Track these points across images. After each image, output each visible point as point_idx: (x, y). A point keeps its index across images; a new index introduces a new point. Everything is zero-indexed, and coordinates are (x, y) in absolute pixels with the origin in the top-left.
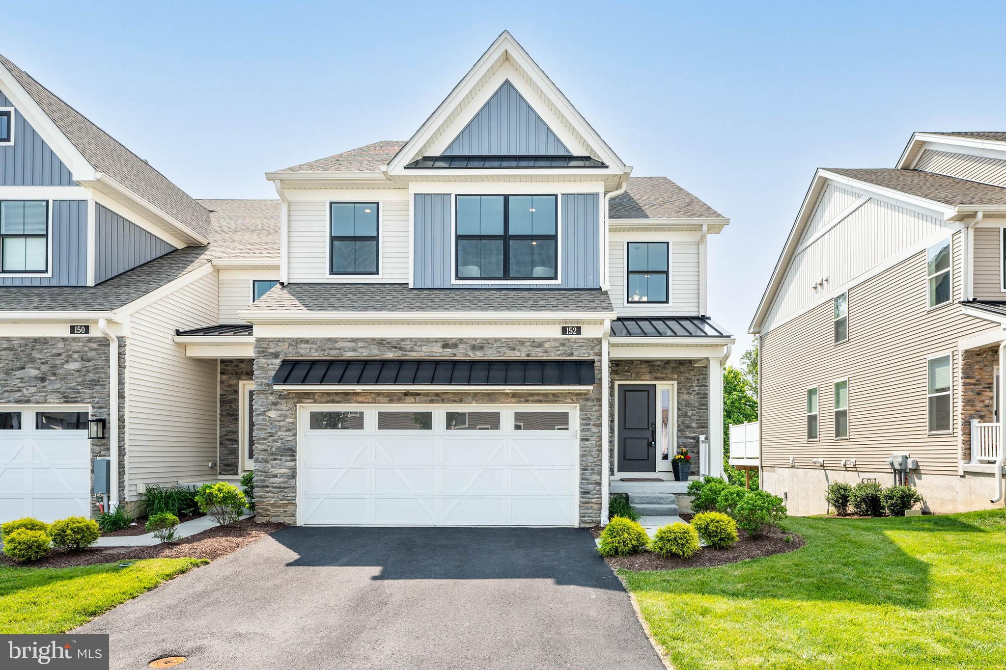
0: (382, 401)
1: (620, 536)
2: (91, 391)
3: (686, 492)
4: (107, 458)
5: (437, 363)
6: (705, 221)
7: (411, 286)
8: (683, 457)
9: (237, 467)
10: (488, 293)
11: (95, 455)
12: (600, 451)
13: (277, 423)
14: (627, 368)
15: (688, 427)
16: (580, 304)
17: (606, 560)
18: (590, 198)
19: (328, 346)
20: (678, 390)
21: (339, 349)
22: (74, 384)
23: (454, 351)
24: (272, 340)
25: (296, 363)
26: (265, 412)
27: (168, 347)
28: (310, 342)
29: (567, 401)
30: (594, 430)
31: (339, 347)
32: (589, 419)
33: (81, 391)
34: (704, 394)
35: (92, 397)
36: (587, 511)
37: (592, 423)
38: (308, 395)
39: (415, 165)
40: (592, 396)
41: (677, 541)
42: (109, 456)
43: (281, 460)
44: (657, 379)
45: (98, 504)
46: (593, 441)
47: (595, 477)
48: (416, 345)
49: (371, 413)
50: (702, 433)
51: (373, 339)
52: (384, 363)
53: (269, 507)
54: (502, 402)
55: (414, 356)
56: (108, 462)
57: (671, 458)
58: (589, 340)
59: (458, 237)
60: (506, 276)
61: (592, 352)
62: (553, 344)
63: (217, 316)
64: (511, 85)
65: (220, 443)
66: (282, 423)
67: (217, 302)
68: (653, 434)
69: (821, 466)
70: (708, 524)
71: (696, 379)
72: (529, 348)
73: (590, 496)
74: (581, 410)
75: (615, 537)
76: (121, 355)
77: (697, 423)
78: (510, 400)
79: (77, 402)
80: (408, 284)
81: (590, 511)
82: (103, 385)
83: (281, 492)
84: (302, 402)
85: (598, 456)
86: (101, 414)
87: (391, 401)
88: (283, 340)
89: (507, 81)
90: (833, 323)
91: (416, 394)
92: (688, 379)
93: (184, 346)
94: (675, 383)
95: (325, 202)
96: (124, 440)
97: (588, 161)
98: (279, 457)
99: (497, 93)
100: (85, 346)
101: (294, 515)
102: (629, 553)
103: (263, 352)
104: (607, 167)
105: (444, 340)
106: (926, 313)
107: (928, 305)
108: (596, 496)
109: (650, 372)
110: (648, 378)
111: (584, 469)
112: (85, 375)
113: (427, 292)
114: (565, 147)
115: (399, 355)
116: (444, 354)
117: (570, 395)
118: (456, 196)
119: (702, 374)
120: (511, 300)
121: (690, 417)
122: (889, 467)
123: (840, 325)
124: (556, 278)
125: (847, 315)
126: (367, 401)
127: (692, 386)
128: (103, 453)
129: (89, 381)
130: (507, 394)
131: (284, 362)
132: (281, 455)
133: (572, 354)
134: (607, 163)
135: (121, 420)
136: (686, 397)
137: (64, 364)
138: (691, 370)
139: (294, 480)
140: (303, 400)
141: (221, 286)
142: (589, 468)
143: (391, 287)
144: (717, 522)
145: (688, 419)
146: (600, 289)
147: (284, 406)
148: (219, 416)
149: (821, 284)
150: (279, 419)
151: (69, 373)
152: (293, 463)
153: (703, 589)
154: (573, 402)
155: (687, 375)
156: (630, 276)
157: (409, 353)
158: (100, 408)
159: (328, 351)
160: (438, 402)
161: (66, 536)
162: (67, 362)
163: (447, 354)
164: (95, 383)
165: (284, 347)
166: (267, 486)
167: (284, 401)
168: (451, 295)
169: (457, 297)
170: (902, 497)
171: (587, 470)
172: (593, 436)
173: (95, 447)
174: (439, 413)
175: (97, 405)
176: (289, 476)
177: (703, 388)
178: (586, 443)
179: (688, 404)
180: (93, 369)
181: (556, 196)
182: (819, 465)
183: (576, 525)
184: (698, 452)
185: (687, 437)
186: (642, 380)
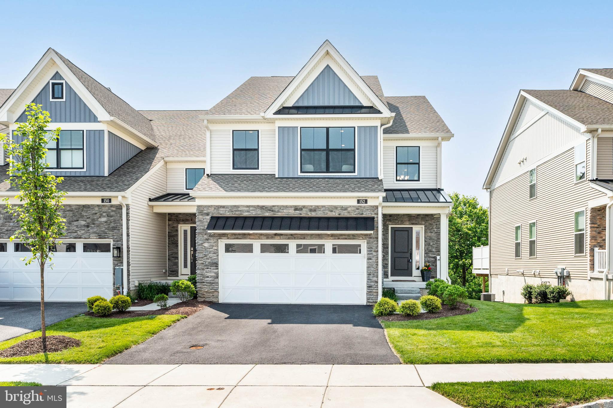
0: (263, 238)
1: (384, 306)
2: (112, 233)
3: (425, 288)
4: (121, 267)
5: (291, 218)
6: (440, 135)
7: (277, 176)
8: (426, 268)
9: (178, 272)
10: (318, 181)
11: (115, 265)
12: (377, 265)
13: (209, 250)
14: (396, 218)
15: (431, 251)
16: (367, 188)
17: (377, 318)
18: (373, 129)
19: (235, 209)
20: (425, 230)
21: (240, 211)
22: (104, 229)
23: (301, 212)
24: (206, 206)
25: (218, 218)
26: (202, 243)
27: (145, 207)
28: (225, 207)
29: (360, 238)
30: (374, 254)
31: (240, 210)
32: (372, 248)
33: (107, 232)
35: (113, 236)
36: (370, 296)
37: (373, 250)
38: (224, 235)
39: (279, 112)
40: (373, 236)
41: (410, 308)
42: (123, 266)
43: (211, 269)
44: (413, 224)
45: (117, 291)
46: (374, 259)
47: (375, 279)
48: (280, 209)
49: (257, 245)
50: (438, 255)
51: (258, 206)
52: (264, 218)
53: (205, 293)
54: (326, 239)
55: (279, 214)
56: (122, 269)
57: (420, 268)
58: (372, 206)
59: (302, 150)
60: (328, 171)
61: (373, 213)
62: (353, 209)
63: (166, 188)
64: (330, 67)
65: (169, 259)
66: (211, 250)
67: (166, 181)
68: (411, 255)
69: (522, 274)
70: (427, 301)
71: (435, 225)
72: (340, 210)
73: (372, 289)
74: (367, 243)
75: (381, 307)
76: (128, 214)
77: (436, 249)
78: (330, 238)
79: (105, 238)
80: (275, 174)
81: (372, 296)
82: (118, 229)
83: (210, 285)
84: (221, 239)
85: (377, 268)
86: (118, 244)
87: (268, 238)
88: (211, 206)
89: (328, 65)
90: (529, 186)
91: (281, 235)
92: (430, 224)
93: (152, 207)
94: (423, 226)
95: (230, 130)
96: (129, 258)
97: (372, 110)
98: (210, 267)
99: (322, 72)
100: (109, 209)
101: (217, 297)
102: (388, 314)
103: (201, 212)
104: (382, 113)
105: (295, 206)
106: (574, 185)
107: (575, 180)
108: (375, 289)
109: (409, 220)
110: (408, 224)
111: (369, 274)
112: (109, 224)
113: (285, 179)
114: (359, 101)
115: (272, 214)
116: (295, 214)
117: (361, 235)
118: (301, 128)
119: (438, 222)
120: (330, 185)
122: (555, 274)
123: (532, 188)
124: (354, 172)
125: (536, 182)
126: (255, 238)
127: (433, 228)
128: (119, 265)
129: (112, 227)
130: (329, 235)
131: (212, 218)
132: (211, 266)
133: (362, 214)
134: (382, 111)
135: (128, 247)
136: (429, 234)
137: (98, 218)
138: (432, 219)
139: (217, 279)
140: (222, 238)
141: (168, 171)
142: (372, 274)
143: (266, 177)
144: (431, 300)
145: (431, 247)
146: (378, 178)
147: (212, 241)
148: (167, 244)
149: (523, 162)
150: (210, 247)
151: (101, 223)
152: (217, 271)
153: (417, 327)
154: (363, 239)
155: (430, 222)
156: (398, 165)
157: (277, 213)
158: (117, 241)
159: (234, 212)
160: (292, 239)
161: (119, 304)
162: (100, 217)
163: (297, 214)
164: (114, 228)
165: (211, 210)
166: (204, 282)
167: (212, 238)
168: (299, 182)
169: (302, 183)
170: (559, 293)
171: (371, 275)
172: (374, 257)
173: (115, 262)
174: (292, 244)
175: (116, 240)
176: (215, 277)
178: (370, 260)
179: (431, 238)
180: (113, 221)
181: (354, 128)
182: (521, 273)
183: (365, 304)
184: (436, 266)
185: (430, 257)
186: (405, 225)
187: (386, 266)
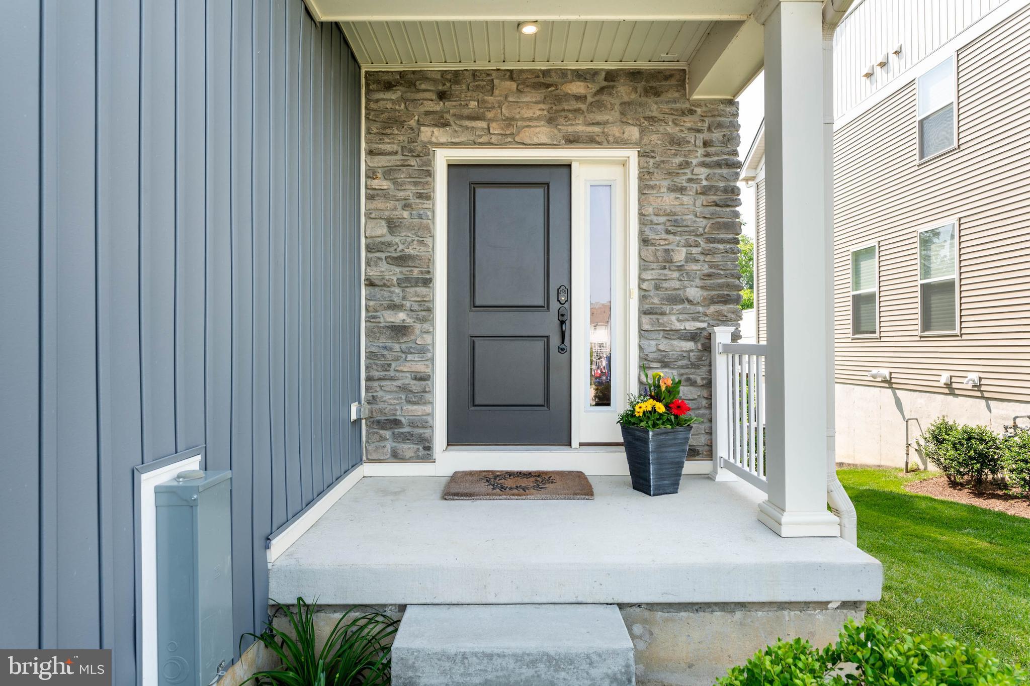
8: (661, 408)
14: (473, 104)
15: (675, 300)
20: (641, 179)
34: (726, 190)
44: (572, 141)
50: (723, 320)
57: (619, 403)
68: (562, 322)
71: (700, 143)
77: (702, 288)
92: (676, 142)
94: (632, 155)
109: (549, 118)
110: (544, 140)
119: (720, 126)
121: (680, 268)
127: (687, 164)
136: (668, 201)
138: (683, 114)
145: (676, 275)
155: (671, 129)
177: (724, 171)
179: (675, 225)
182: (883, 380)
184: (709, 384)
185: (670, 334)
186: (525, 145)
187: (416, 386)
